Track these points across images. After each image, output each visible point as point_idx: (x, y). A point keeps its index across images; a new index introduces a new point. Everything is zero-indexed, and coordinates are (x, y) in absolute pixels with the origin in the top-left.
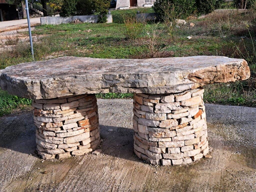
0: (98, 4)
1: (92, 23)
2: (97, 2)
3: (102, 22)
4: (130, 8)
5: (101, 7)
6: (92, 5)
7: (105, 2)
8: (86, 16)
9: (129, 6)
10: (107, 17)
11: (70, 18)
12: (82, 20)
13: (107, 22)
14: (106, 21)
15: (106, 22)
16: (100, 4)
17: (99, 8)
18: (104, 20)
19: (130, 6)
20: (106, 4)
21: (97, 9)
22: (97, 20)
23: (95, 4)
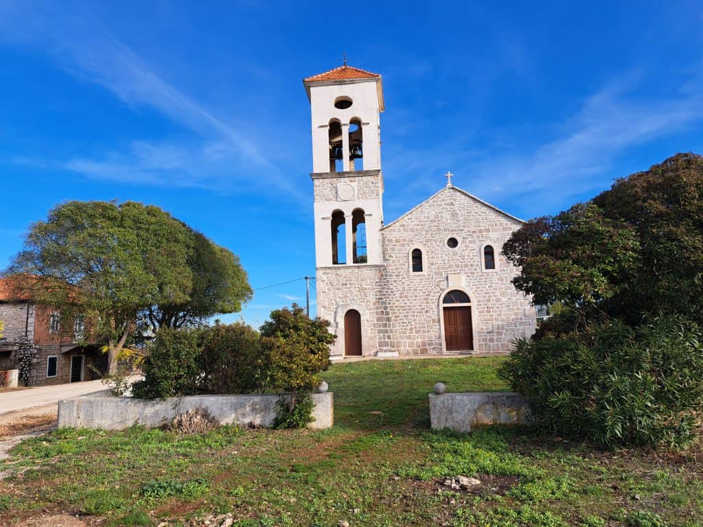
0: (283, 353)
1: (254, 427)
2: (278, 347)
3: (292, 426)
4: (345, 358)
5: (295, 366)
6: (258, 357)
7: (312, 346)
8: (232, 399)
9: (344, 355)
10: (314, 403)
11: (170, 407)
12: (214, 412)
13: (313, 425)
14: (310, 420)
15: (309, 425)
16: (291, 356)
17: (285, 370)
18: (301, 415)
19: (346, 354)
20: (315, 354)
21: (280, 374)
22: (273, 415)
23: (273, 353)
